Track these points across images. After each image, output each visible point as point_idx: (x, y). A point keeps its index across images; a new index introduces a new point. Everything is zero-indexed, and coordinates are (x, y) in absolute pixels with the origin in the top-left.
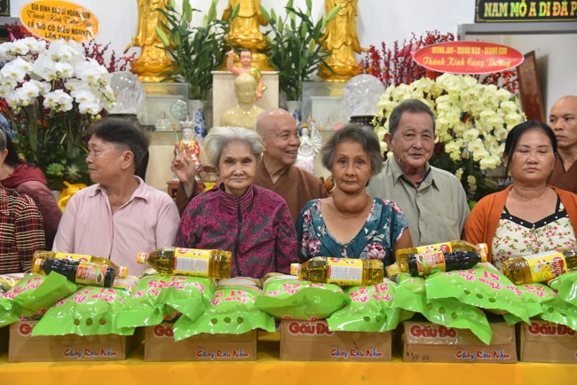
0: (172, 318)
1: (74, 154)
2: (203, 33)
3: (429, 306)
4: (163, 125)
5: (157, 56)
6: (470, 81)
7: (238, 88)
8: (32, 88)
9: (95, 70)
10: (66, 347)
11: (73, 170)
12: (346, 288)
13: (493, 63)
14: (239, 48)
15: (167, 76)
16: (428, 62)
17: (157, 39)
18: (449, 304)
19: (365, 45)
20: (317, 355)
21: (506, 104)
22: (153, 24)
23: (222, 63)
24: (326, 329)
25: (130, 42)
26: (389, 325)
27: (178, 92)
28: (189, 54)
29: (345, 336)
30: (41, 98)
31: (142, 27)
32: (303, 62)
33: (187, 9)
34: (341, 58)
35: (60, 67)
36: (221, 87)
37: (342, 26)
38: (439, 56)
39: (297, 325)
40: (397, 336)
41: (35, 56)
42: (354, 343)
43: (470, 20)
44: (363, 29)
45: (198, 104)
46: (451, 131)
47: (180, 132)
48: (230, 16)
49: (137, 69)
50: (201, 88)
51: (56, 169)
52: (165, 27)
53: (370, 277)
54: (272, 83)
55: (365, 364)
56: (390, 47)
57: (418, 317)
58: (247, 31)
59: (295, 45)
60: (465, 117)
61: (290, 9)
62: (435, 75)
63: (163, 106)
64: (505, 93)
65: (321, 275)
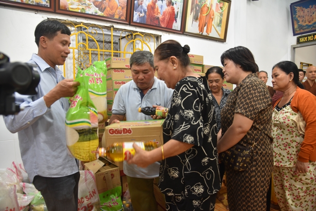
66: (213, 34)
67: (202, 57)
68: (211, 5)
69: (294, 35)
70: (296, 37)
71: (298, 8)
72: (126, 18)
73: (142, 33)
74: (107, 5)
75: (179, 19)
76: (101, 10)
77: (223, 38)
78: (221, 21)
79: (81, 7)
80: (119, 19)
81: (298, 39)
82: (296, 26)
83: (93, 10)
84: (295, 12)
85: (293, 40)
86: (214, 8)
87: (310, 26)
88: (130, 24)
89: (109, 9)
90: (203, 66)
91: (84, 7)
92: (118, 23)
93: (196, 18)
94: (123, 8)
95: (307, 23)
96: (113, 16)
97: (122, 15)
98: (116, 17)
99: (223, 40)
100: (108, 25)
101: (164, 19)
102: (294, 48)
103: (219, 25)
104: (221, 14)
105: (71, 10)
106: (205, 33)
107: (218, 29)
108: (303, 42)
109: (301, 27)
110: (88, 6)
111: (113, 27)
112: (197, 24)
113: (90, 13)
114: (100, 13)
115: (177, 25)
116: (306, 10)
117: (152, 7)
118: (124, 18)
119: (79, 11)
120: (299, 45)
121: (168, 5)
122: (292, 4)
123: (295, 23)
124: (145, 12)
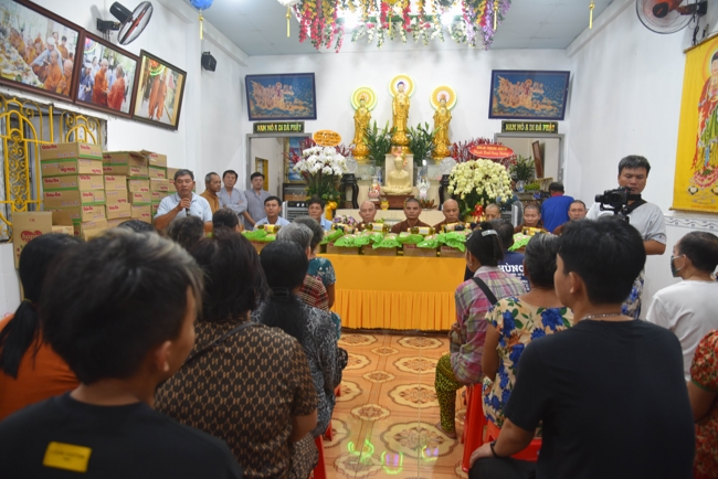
0: (372, 242)
1: (331, 190)
2: (382, 138)
3: (447, 241)
4: (364, 177)
5: (362, 148)
6: (490, 162)
7: (395, 163)
8: (318, 166)
9: (340, 158)
10: (342, 250)
11: (331, 197)
12: (424, 236)
13: (501, 154)
14: (397, 144)
15: (367, 157)
16: (475, 153)
17: (362, 141)
18: (453, 240)
19: (452, 142)
20: (414, 255)
21: (504, 172)
22: (361, 135)
23: (389, 151)
24: (416, 247)
25: (351, 142)
26: (436, 246)
27: (371, 163)
28: (375, 146)
29: (423, 249)
30: (321, 170)
31: (356, 136)
32: (424, 151)
33: (375, 129)
34: (441, 148)
35: (328, 158)
36: (389, 161)
37: (442, 134)
38: (479, 150)
39: (408, 246)
40: (438, 249)
41: (318, 153)
42: (425, 251)
43: (500, 131)
44: (452, 134)
45: (379, 168)
46: (480, 183)
47: (372, 180)
48: (393, 131)
49: (354, 154)
50: (380, 161)
51: (325, 196)
52: (365, 135)
53: (431, 232)
54: (410, 160)
55: (428, 258)
56: (463, 143)
57: (444, 244)
58: (400, 137)
59: (421, 143)
60: (487, 177)
61: (419, 128)
62: (476, 158)
63: (365, 169)
64: (503, 167)
65: (417, 232)
66: (164, 119)
67: (165, 157)
68: (165, 78)
69: (251, 119)
70: (252, 123)
71: (255, 84)
72: (70, 94)
73: (86, 116)
74: (49, 73)
75: (128, 97)
76: (42, 79)
77: (173, 124)
78: (173, 100)
79: (16, 73)
80: (61, 95)
81: (255, 126)
82: (252, 108)
83: (31, 79)
84: (252, 89)
85: (249, 127)
86: (167, 82)
87: (269, 111)
88: (74, 104)
89: (50, 78)
90: (165, 168)
91: (20, 72)
92: (60, 100)
93: (146, 96)
94: (67, 78)
95: (266, 107)
96: (55, 89)
97: (66, 89)
98: (59, 91)
99: (174, 128)
100: (47, 102)
101: (112, 95)
102: (249, 138)
103: (171, 106)
104: (175, 91)
105: (4, 76)
106: (155, 118)
107: (170, 111)
108: (261, 132)
109: (259, 110)
110: (26, 73)
111: (53, 105)
112: (147, 103)
113: (27, 82)
114: (39, 84)
115: (125, 106)
116: (265, 90)
117: (100, 79)
118: (66, 93)
119: (14, 79)
120: (256, 135)
121: (118, 77)
122: (247, 76)
123: (251, 103)
124: (92, 85)
